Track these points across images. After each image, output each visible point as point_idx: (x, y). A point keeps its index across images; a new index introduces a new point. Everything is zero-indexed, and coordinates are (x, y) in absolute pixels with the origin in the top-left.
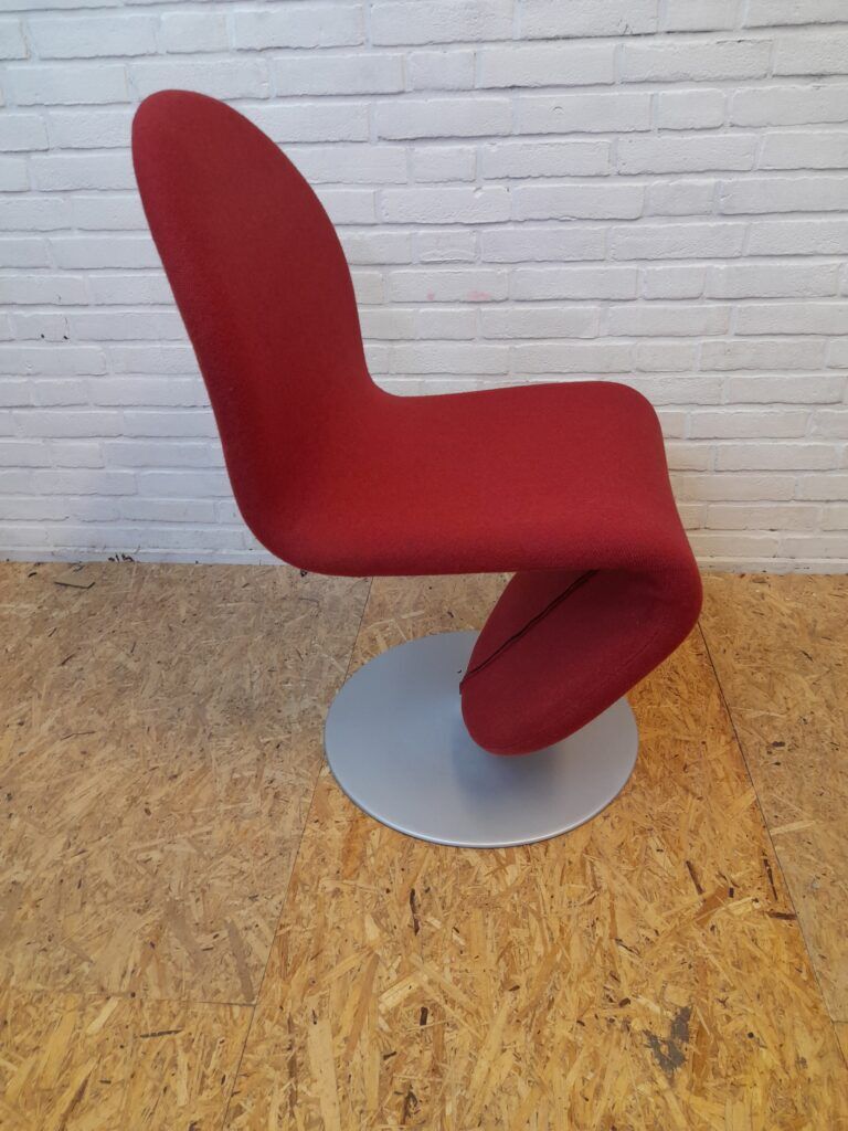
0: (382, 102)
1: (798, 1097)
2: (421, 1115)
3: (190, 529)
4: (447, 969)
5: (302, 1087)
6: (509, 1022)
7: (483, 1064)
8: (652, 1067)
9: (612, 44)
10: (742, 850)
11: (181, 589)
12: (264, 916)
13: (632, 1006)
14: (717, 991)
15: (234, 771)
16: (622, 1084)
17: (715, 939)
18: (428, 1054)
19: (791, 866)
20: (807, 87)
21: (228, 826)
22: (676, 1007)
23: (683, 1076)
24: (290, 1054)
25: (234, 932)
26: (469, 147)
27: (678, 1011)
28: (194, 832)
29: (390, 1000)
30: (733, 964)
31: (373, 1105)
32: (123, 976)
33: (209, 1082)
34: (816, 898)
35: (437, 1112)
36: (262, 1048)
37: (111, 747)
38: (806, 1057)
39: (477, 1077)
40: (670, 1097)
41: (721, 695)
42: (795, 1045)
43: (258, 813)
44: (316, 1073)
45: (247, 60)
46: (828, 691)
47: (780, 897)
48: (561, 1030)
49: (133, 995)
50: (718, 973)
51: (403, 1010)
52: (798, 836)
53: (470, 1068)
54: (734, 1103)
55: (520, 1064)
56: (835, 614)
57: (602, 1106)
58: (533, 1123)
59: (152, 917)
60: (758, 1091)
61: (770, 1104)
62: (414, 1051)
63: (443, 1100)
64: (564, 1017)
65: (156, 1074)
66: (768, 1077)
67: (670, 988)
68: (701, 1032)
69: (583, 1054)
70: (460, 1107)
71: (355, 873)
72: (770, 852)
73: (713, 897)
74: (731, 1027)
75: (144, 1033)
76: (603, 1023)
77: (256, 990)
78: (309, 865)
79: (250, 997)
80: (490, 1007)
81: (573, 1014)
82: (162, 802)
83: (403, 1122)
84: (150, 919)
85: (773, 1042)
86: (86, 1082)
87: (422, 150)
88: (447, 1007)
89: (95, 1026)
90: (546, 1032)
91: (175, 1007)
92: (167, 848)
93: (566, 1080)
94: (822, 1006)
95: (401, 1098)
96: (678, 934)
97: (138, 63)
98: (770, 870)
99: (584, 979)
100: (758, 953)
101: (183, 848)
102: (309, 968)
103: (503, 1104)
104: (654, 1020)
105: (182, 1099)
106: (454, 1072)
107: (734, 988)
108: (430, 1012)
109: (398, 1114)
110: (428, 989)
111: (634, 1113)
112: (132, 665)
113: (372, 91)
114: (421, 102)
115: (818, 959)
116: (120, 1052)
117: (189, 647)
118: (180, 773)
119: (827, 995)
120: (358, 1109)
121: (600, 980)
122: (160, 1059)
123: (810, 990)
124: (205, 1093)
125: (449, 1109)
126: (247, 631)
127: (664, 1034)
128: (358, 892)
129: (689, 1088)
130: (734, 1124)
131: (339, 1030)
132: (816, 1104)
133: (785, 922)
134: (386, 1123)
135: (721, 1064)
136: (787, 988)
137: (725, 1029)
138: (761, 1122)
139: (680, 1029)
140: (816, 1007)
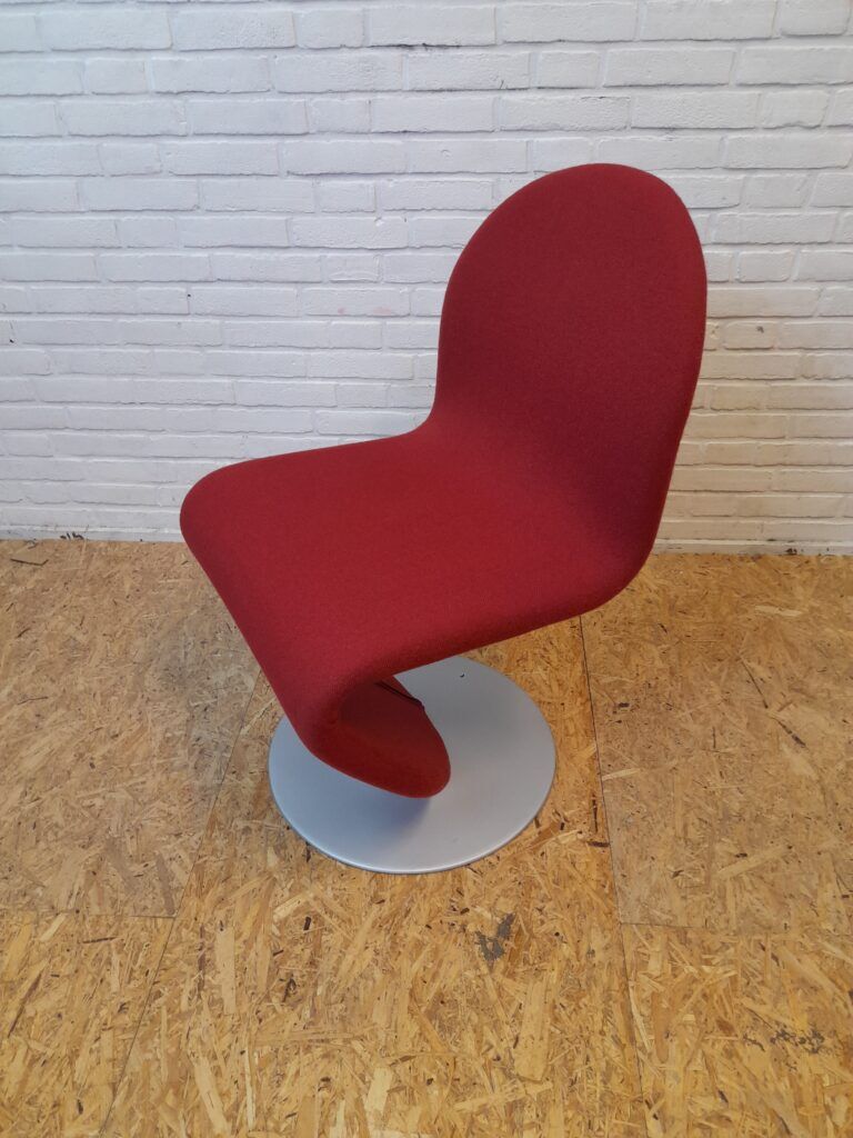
0: (289, 141)
1: (583, 978)
2: (299, 995)
3: (136, 510)
4: (329, 888)
5: (208, 977)
6: (373, 927)
7: (350, 958)
8: (478, 958)
9: (490, 96)
10: (577, 792)
11: (126, 566)
12: (186, 849)
13: (469, 914)
14: (537, 902)
15: (166, 731)
16: (453, 971)
17: (543, 862)
18: (308, 951)
19: (613, 805)
20: (663, 138)
21: (160, 777)
22: (504, 914)
23: (500, 964)
24: (201, 953)
25: (160, 861)
26: (370, 182)
27: (505, 917)
28: (131, 782)
29: (281, 913)
30: (554, 882)
31: (262, 988)
32: (70, 897)
33: (135, 975)
34: (628, 830)
35: (311, 993)
36: (179, 949)
37: (61, 711)
38: (595, 949)
39: (344, 968)
40: (488, 980)
41: (584, 664)
42: (590, 941)
43: (186, 766)
44: (219, 966)
45: (165, 102)
46: (674, 659)
47: (600, 829)
48: (412, 932)
49: (78, 912)
50: (541, 889)
51: (291, 919)
52: (623, 781)
53: (339, 961)
54: (535, 983)
55: (378, 957)
56: (694, 590)
57: (436, 986)
58: (382, 999)
59: (95, 851)
60: (555, 974)
61: (562, 983)
62: (297, 949)
63: (316, 985)
64: (416, 923)
65: (94, 970)
66: (564, 964)
67: (502, 899)
68: (520, 932)
69: (428, 949)
70: (328, 989)
71: (263, 815)
72: (599, 795)
73: (547, 829)
74: (544, 928)
75: (85, 940)
76: (445, 927)
77: (176, 906)
78: (226, 808)
79: (171, 911)
80: (360, 916)
81: (424, 921)
82: (104, 757)
83: (284, 1001)
84: (92, 853)
85: (573, 938)
86: (40, 975)
87: (328, 184)
88: (326, 917)
89: (47, 936)
90: (401, 934)
91: (111, 919)
92: (108, 795)
93: (411, 969)
94: (615, 913)
95: (284, 984)
96: (515, 860)
97: (65, 101)
98: (596, 809)
99: (436, 894)
100: (574, 873)
101: (122, 796)
102: (220, 889)
103: (361, 987)
104: (485, 924)
105: (115, 987)
106: (326, 965)
107: (551, 900)
108: (313, 920)
109: (281, 995)
110: (313, 903)
111: (460, 991)
112: (81, 638)
113: (280, 131)
114: (324, 142)
115: (619, 877)
116: (66, 954)
117: (132, 621)
118: (120, 733)
119: (621, 903)
120: (250, 992)
121: (448, 895)
122: (98, 958)
123: (610, 901)
124: (132, 982)
125: (320, 991)
126: (183, 606)
127: (491, 934)
128: (263, 830)
129: (503, 973)
130: (533, 997)
131: (240, 935)
132: (595, 981)
133: (600, 849)
134: (271, 1001)
135: (531, 955)
136: (591, 899)
137: (538, 930)
138: (552, 995)
139: (504, 930)
140: (611, 913)
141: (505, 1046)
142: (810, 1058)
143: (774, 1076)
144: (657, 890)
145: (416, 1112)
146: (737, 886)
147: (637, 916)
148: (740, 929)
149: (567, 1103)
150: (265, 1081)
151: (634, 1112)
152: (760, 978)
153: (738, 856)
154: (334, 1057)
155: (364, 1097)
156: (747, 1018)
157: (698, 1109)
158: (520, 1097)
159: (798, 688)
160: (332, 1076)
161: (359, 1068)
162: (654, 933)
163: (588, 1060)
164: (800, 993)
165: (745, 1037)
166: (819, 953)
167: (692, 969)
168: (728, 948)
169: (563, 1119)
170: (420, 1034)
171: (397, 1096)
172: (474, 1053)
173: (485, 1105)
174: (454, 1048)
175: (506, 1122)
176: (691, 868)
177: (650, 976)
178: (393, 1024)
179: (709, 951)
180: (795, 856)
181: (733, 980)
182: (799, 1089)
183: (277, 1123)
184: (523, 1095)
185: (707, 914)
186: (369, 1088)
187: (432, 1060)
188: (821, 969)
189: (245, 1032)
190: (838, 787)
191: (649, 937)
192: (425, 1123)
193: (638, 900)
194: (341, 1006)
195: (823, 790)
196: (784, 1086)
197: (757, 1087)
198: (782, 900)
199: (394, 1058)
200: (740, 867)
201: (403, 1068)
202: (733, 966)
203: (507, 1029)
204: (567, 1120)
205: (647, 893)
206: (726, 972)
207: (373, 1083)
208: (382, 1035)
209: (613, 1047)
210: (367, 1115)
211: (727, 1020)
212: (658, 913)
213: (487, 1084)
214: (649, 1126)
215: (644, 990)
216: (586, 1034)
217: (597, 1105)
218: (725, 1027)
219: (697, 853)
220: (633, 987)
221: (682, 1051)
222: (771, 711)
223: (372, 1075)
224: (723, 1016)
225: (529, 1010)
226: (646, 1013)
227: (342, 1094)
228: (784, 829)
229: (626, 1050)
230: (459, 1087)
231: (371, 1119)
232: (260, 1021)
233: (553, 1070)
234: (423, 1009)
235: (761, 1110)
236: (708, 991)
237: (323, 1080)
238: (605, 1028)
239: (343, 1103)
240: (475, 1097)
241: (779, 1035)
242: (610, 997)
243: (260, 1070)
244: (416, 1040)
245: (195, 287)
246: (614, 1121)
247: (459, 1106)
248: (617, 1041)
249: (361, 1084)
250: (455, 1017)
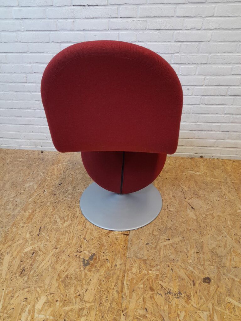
0: (52, 32)
1: (111, 272)
2: (25, 274)
3: (14, 140)
4: (42, 244)
6: (52, 255)
7: (43, 264)
8: (81, 266)
9: (107, 20)
11: (10, 155)
12: (3, 231)
13: (82, 253)
14: (103, 250)
15: (8, 199)
16: (73, 269)
17: (108, 239)
18: (31, 261)
20: (156, 32)
22: (92, 253)
23: (88, 267)
29: (26, 250)
30: (110, 245)
31: (14, 271)
34: (136, 231)
35: (29, 273)
38: (117, 264)
39: (40, 266)
40: (83, 272)
42: (116, 262)
43: (10, 209)
44: (4, 264)
45: (18, 21)
46: (161, 185)
48: (63, 257)
50: (105, 246)
51: (29, 252)
53: (39, 265)
54: (97, 273)
55: (51, 264)
56: (171, 166)
57: (67, 273)
58: (49, 276)
60: (103, 271)
61: (105, 274)
62: (28, 261)
63: (31, 271)
64: (65, 255)
66: (107, 268)
67: (93, 249)
68: (96, 259)
69: (67, 262)
70: (34, 273)
71: (29, 222)
74: (103, 258)
76: (74, 256)
78: (18, 220)
80: (49, 252)
81: (68, 254)
83: (20, 275)
85: (111, 261)
87: (63, 45)
88: (39, 252)
90: (60, 258)
93: (60, 268)
94: (126, 254)
95: (21, 270)
96: (100, 238)
99: (74, 247)
100: (116, 242)
102: (10, 243)
103: (44, 272)
104: (86, 256)
106: (35, 266)
107: (107, 250)
108: (35, 253)
109: (19, 273)
110: (36, 248)
111: (73, 275)
113: (49, 30)
114: (61, 33)
115: (130, 244)
117: (7, 170)
119: (128, 252)
120: (11, 272)
121: (77, 247)
123: (125, 251)
125: (31, 273)
126: (22, 166)
127: (87, 259)
128: (28, 227)
129: (88, 270)
130: (95, 277)
131: (13, 256)
132: (115, 274)
133: (126, 236)
134: (16, 275)
135: (97, 265)
136: (120, 250)
137: (102, 258)
138: (101, 277)
139: (91, 258)
140: (125, 254)
141: (83, 291)
142: (176, 300)
143: (164, 304)
144: (140, 248)
145: (51, 309)
146: (165, 248)
147: (132, 255)
148: (163, 261)
149: (97, 309)
150: (7, 299)
151: (117, 313)
152: (166, 276)
153: (167, 240)
154: (30, 292)
155: (36, 304)
156: (159, 286)
157: (138, 314)
158: (84, 307)
159: (196, 194)
160: (28, 297)
161: (37, 295)
162: (136, 260)
163: (107, 297)
164: (177, 280)
165: (157, 293)
166: (186, 269)
167: (146, 272)
168: (158, 266)
169: (95, 314)
170: (58, 287)
171: (46, 305)
172: (73, 293)
173: (73, 308)
174: (67, 291)
175: (77, 314)
176: (152, 243)
177: (132, 273)
178: (51, 283)
179: (152, 266)
180: (184, 240)
181: (158, 275)
182: (171, 308)
183: (7, 311)
184: (85, 306)
185: (154, 256)
186: (38, 302)
187: (59, 294)
188: (185, 274)
189: (6, 284)
190: (202, 221)
191: (135, 262)
192: (52, 313)
193: (134, 251)
194: (36, 277)
195: (197, 222)
196: (166, 308)
197: (158, 307)
198: (177, 252)
199: (48, 293)
200: (167, 243)
201: (49, 297)
202: (158, 271)
203: (85, 286)
204: (96, 314)
205: (137, 249)
206: (156, 273)
207: (40, 300)
208: (46, 286)
209: (116, 294)
210: (35, 310)
211: (153, 287)
212: (139, 255)
213: (74, 302)
214: (121, 317)
215: (129, 277)
216: (108, 289)
217: (107, 311)
218: (152, 289)
219: (155, 238)
220: (126, 276)
221: (137, 296)
222: (186, 200)
223: (40, 298)
224: (152, 286)
225: (92, 282)
226: (129, 283)
227: (29, 303)
228: (183, 233)
229: (119, 295)
230: (66, 302)
231: (36, 311)
232: (11, 280)
233: (96, 299)
234: (61, 280)
235: (157, 314)
236: (149, 278)
237: (25, 299)
238: (115, 288)
239: (29, 306)
240: (70, 306)
241: (168, 292)
242: (118, 279)
243: (7, 295)
244: (56, 288)
245: (28, 75)
246: (111, 315)
247: (64, 308)
248: (117, 292)
249: (36, 300)
250: (70, 282)
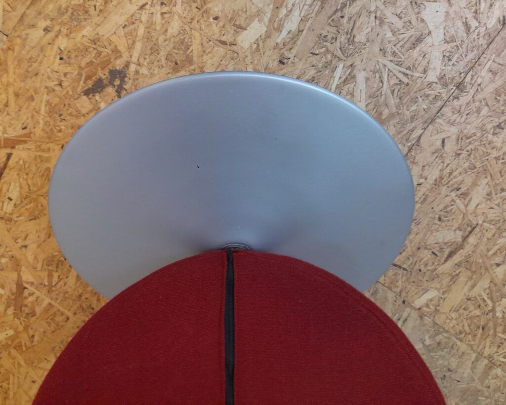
1: (66, 18)
8: (132, 78)
14: (58, 92)
17: (29, 121)
22: (90, 99)
23: (119, 64)
27: (91, 96)
30: (33, 100)
32: (406, 320)
38: (42, 30)
40: (134, 59)
42: (41, 39)
49: (404, 302)
50: (48, 102)
54: (103, 35)
60: (84, 32)
61: (84, 23)
66: (73, 35)
68: (88, 78)
73: (5, 147)
74: (68, 69)
75: (405, 272)
85: (52, 50)
86: (446, 261)
89: (432, 294)
94: (5, 47)
104: (109, 101)
107: (46, 87)
111: (160, 64)
116: (422, 268)
127: (110, 90)
129: (121, 56)
130: (111, 27)
132: (60, 9)
136: (15, 68)
137: (73, 71)
138: (97, 20)
139: (98, 87)
140: (9, 49)
141: (152, 8)
145: (235, 6)
155: (263, 37)
160: (276, 63)
161: (257, 56)
170: (205, 52)
171: (242, 23)
172: (176, 17)
174: (187, 29)
183: (325, 54)
186: (257, 40)
187: (207, 31)
199: (231, 48)
203: (144, 18)
207: (253, 40)
210: (267, 24)
223: (251, 47)
225: (122, 20)
227: (277, 46)
231: (266, 20)
234: (192, 67)
237: (283, 63)
239: (279, 40)
244: (209, 50)
249: (261, 44)
250: (174, 48)
